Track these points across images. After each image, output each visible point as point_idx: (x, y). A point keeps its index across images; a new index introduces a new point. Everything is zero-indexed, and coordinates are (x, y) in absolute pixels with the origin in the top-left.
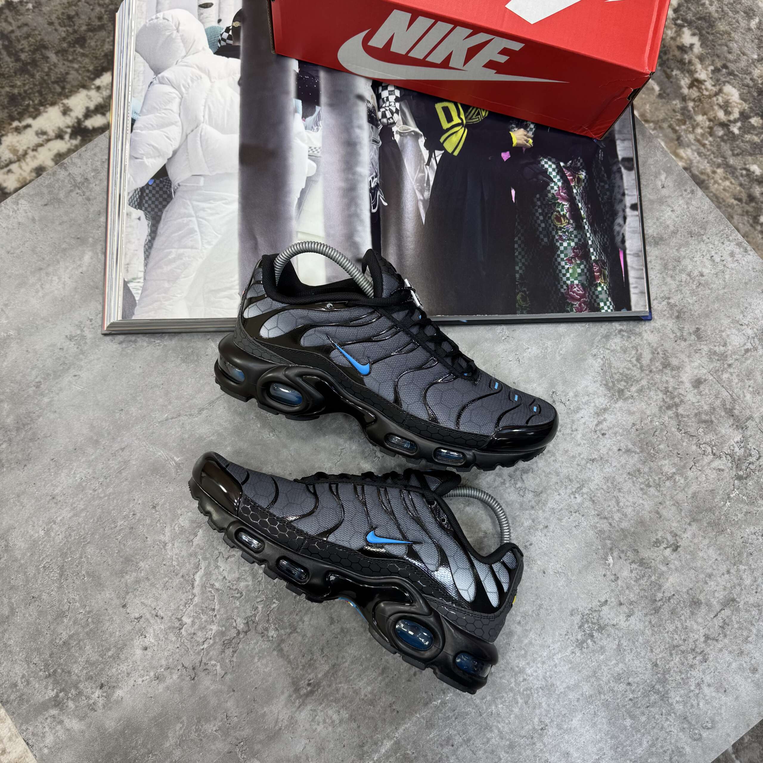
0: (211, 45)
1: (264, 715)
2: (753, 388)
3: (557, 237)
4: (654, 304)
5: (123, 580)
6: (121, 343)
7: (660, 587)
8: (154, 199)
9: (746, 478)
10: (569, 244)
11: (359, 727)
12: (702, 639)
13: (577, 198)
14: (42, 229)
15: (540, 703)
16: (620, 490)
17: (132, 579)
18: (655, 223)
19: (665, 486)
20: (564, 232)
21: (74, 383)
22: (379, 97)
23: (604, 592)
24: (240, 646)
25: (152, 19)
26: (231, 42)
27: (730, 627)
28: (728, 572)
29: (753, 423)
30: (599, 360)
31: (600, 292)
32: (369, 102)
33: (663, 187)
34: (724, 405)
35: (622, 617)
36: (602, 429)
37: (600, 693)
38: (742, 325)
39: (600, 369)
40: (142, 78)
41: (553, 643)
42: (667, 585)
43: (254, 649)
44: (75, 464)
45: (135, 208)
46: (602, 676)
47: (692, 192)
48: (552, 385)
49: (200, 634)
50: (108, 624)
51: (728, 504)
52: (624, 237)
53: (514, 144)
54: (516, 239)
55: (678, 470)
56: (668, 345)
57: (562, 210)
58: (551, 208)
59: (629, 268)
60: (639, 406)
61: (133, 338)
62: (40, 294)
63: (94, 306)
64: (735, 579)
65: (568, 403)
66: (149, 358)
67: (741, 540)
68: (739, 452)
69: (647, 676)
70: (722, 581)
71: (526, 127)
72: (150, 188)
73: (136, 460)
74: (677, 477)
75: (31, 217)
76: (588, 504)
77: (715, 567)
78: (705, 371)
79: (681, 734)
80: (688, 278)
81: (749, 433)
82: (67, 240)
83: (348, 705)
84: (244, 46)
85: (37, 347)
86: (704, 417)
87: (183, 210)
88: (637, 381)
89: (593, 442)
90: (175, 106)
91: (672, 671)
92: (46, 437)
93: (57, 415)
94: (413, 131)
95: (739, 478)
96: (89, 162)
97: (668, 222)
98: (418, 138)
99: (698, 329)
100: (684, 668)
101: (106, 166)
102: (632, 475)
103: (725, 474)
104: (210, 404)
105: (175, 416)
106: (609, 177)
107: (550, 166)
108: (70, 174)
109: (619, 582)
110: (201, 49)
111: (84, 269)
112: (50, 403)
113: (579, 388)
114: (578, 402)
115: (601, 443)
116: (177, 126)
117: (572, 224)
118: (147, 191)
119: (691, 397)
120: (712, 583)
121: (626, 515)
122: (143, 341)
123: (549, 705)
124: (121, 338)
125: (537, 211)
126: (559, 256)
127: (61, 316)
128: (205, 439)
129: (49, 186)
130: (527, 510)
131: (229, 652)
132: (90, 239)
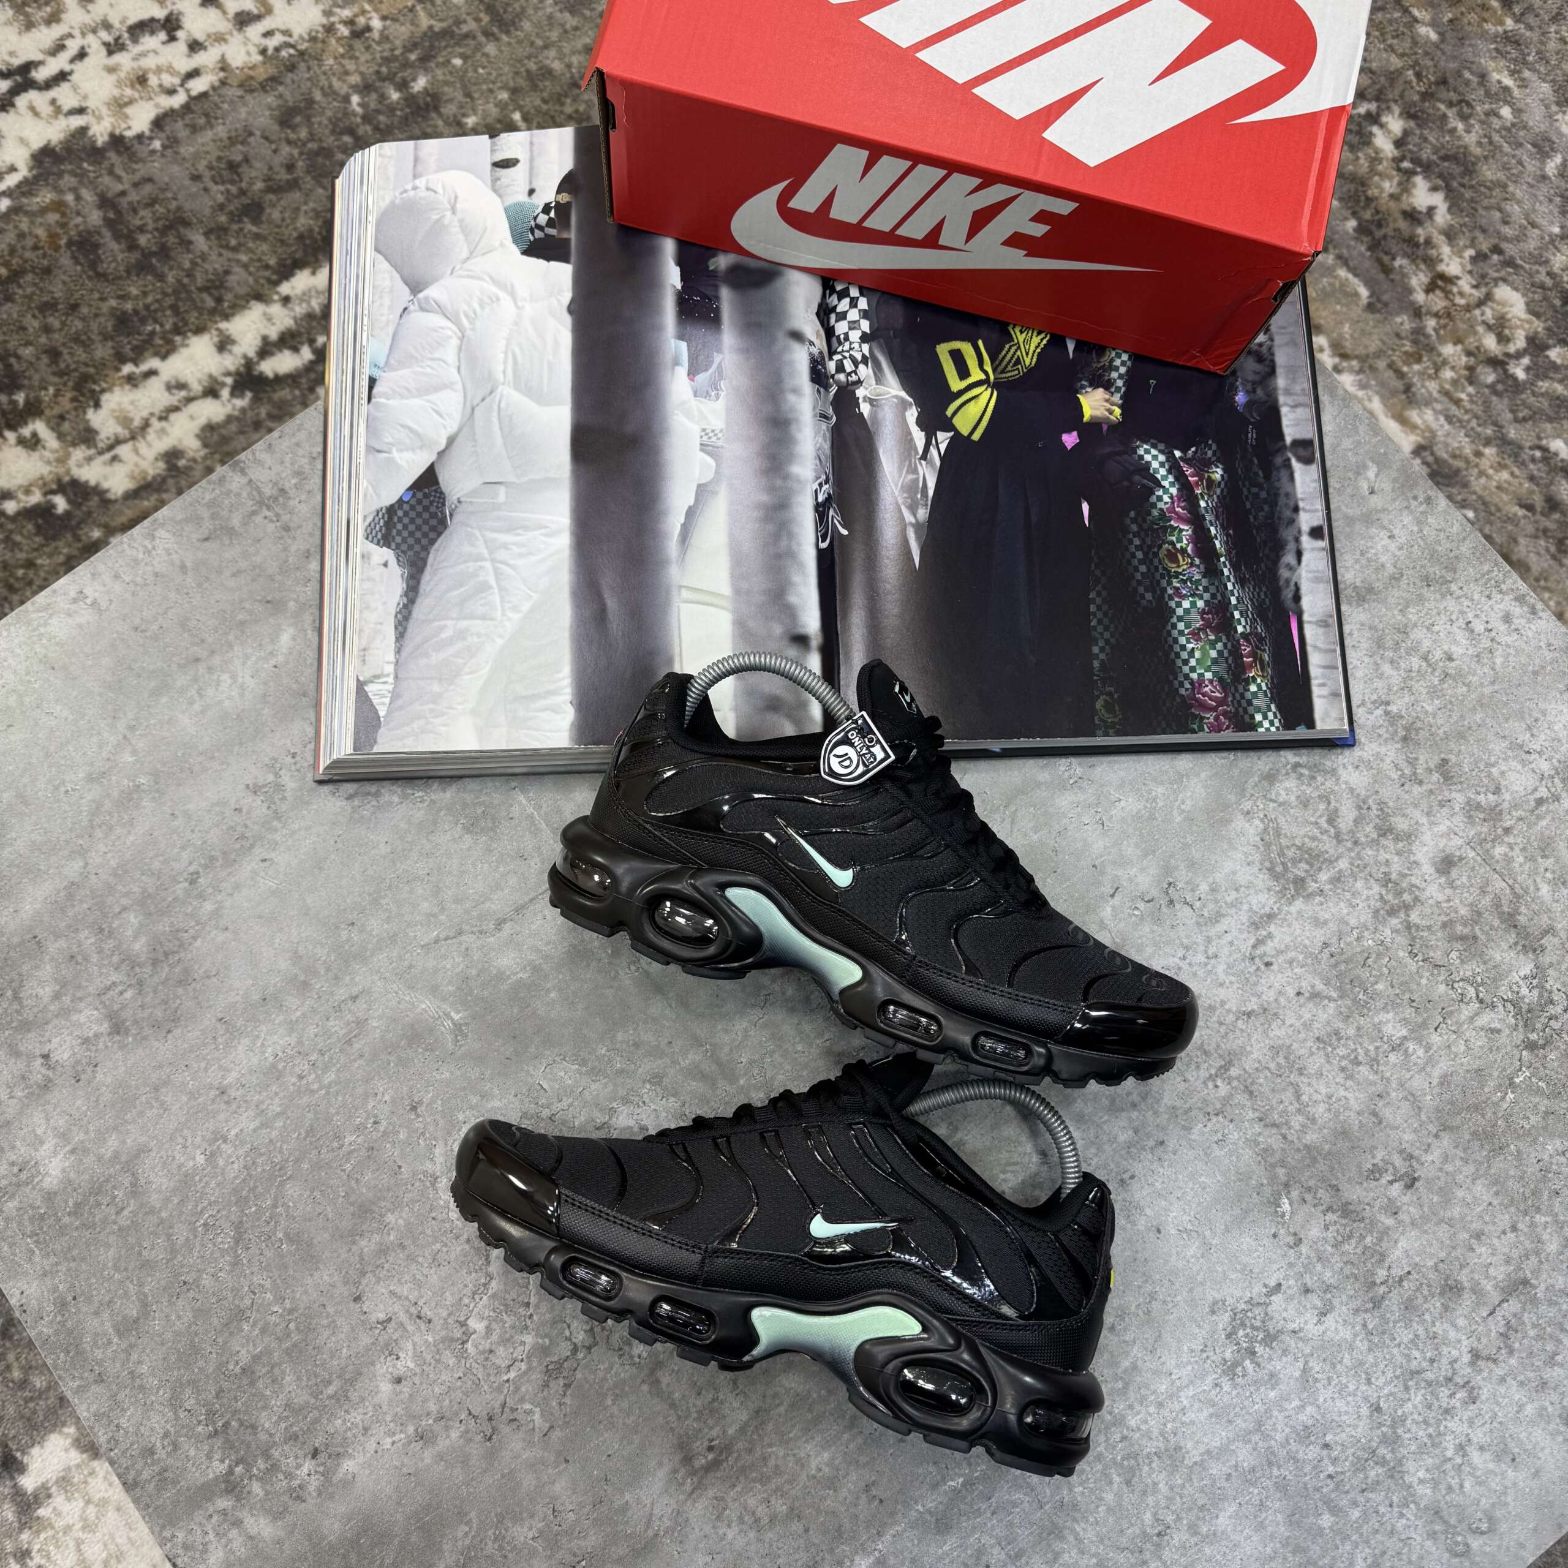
0: (517, 238)
1: (625, 1508)
2: (1554, 872)
3: (1170, 591)
4: (1359, 713)
5: (354, 1248)
6: (350, 798)
7: (1383, 1257)
8: (412, 527)
9: (1543, 1047)
10: (1193, 604)
11: (807, 1531)
12: (1466, 1358)
13: (1208, 517)
14: (199, 585)
15: (1155, 1484)
16: (1301, 1072)
17: (373, 1247)
18: (1357, 561)
19: (1387, 1064)
20: (1184, 582)
21: (262, 874)
22: (829, 332)
23: (1275, 1267)
24: (579, 1375)
25: (406, 191)
26: (552, 232)
27: (1519, 1335)
28: (1514, 1228)
29: (1556, 941)
30: (1257, 822)
31: (1255, 694)
32: (812, 343)
33: (1372, 492)
34: (1497, 904)
35: (1311, 1317)
36: (1265, 954)
37: (1270, 1464)
38: (1529, 752)
39: (1258, 839)
40: (387, 301)
41: (1178, 1366)
42: (1396, 1253)
43: (605, 1379)
44: (264, 1028)
45: (378, 544)
46: (1276, 1430)
47: (1428, 500)
48: (1168, 870)
49: (501, 1351)
50: (327, 1333)
51: (1511, 1096)
52: (1297, 589)
53: (1086, 419)
54: (1092, 595)
55: (1412, 1031)
56: (1388, 792)
57: (1180, 540)
58: (1159, 537)
59: (1309, 649)
60: (1334, 909)
61: (373, 788)
62: (197, 707)
63: (301, 728)
64: (1527, 1242)
65: (1198, 904)
66: (403, 825)
67: (1538, 1167)
68: (1530, 996)
69: (1362, 1430)
70: (1503, 1245)
71: (1107, 385)
72: (406, 507)
73: (380, 1018)
74: (1411, 1046)
75: (178, 563)
76: (1241, 1098)
77: (1487, 1218)
78: (1460, 842)
79: (1429, 1543)
80: (1424, 664)
81: (1547, 960)
82: (247, 605)
83: (787, 1487)
84: (577, 239)
85: (191, 806)
86: (1459, 929)
87: (467, 549)
88: (1331, 862)
89: (1247, 980)
90: (450, 354)
91: (1409, 1421)
92: (208, 977)
93: (228, 934)
94: (896, 397)
95: (1531, 1046)
96: (287, 459)
97: (1383, 559)
98: (905, 410)
99: (1445, 761)
100: (1433, 1414)
101: (320, 466)
102: (1324, 1042)
103: (1503, 1039)
104: (517, 911)
105: (451, 934)
106: (1268, 477)
107: (1155, 457)
108: (250, 481)
109: (1304, 1249)
110: (497, 244)
111: (281, 658)
112: (217, 913)
113: (1219, 876)
114: (1216, 901)
115: (1263, 981)
116: (454, 390)
117: (1198, 567)
118: (400, 513)
119: (1434, 891)
120: (1483, 1249)
121: (1313, 1120)
122: (391, 794)
123: (1171, 1488)
124: (351, 788)
125: (1131, 542)
126: (1174, 626)
127: (236, 749)
128: (509, 977)
129: (211, 504)
130: (1123, 1110)
131: (557, 1385)
132: (292, 603)
